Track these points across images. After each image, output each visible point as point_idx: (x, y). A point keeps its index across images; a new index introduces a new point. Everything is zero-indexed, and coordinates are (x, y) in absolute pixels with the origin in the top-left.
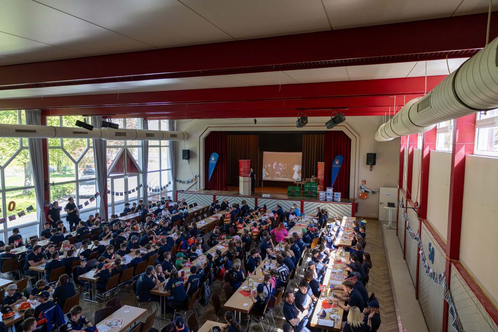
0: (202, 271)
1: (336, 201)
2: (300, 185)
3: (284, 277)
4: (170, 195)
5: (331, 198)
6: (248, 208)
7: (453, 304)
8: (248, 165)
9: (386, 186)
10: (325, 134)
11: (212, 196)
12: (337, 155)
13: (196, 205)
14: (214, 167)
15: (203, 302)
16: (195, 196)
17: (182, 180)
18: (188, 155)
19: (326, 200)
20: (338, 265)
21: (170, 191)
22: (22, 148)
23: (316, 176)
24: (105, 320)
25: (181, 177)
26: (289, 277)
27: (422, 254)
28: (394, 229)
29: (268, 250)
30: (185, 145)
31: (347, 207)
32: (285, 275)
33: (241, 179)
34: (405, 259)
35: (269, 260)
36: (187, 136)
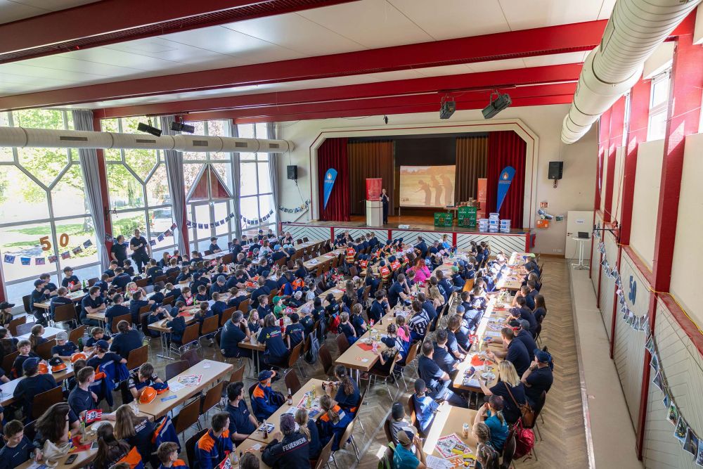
0: (309, 319)
1: (503, 232)
2: (452, 211)
3: (422, 330)
4: (273, 228)
5: (496, 227)
6: (378, 242)
7: (657, 353)
8: (379, 186)
9: (577, 209)
10: (488, 137)
11: (329, 229)
12: (506, 166)
13: (306, 240)
14: (331, 188)
15: (309, 359)
16: (306, 229)
17: (289, 208)
18: (295, 172)
19: (488, 231)
20: (499, 313)
21: (272, 224)
22: (72, 162)
23: (476, 198)
24: (178, 376)
25: (286, 204)
26: (428, 329)
27: (620, 294)
28: (587, 269)
29: (402, 294)
30: (290, 159)
31: (519, 241)
32: (422, 327)
33: (369, 204)
34: (598, 307)
35: (402, 307)
36: (293, 147)
